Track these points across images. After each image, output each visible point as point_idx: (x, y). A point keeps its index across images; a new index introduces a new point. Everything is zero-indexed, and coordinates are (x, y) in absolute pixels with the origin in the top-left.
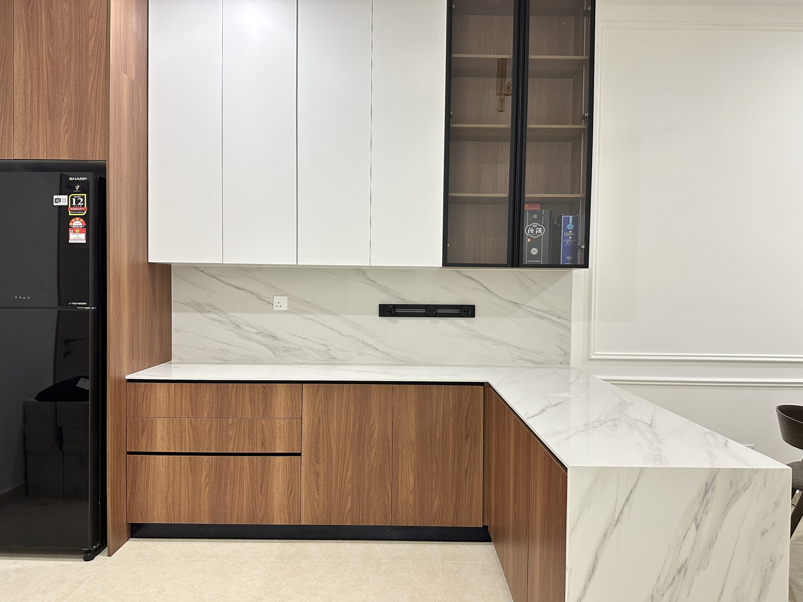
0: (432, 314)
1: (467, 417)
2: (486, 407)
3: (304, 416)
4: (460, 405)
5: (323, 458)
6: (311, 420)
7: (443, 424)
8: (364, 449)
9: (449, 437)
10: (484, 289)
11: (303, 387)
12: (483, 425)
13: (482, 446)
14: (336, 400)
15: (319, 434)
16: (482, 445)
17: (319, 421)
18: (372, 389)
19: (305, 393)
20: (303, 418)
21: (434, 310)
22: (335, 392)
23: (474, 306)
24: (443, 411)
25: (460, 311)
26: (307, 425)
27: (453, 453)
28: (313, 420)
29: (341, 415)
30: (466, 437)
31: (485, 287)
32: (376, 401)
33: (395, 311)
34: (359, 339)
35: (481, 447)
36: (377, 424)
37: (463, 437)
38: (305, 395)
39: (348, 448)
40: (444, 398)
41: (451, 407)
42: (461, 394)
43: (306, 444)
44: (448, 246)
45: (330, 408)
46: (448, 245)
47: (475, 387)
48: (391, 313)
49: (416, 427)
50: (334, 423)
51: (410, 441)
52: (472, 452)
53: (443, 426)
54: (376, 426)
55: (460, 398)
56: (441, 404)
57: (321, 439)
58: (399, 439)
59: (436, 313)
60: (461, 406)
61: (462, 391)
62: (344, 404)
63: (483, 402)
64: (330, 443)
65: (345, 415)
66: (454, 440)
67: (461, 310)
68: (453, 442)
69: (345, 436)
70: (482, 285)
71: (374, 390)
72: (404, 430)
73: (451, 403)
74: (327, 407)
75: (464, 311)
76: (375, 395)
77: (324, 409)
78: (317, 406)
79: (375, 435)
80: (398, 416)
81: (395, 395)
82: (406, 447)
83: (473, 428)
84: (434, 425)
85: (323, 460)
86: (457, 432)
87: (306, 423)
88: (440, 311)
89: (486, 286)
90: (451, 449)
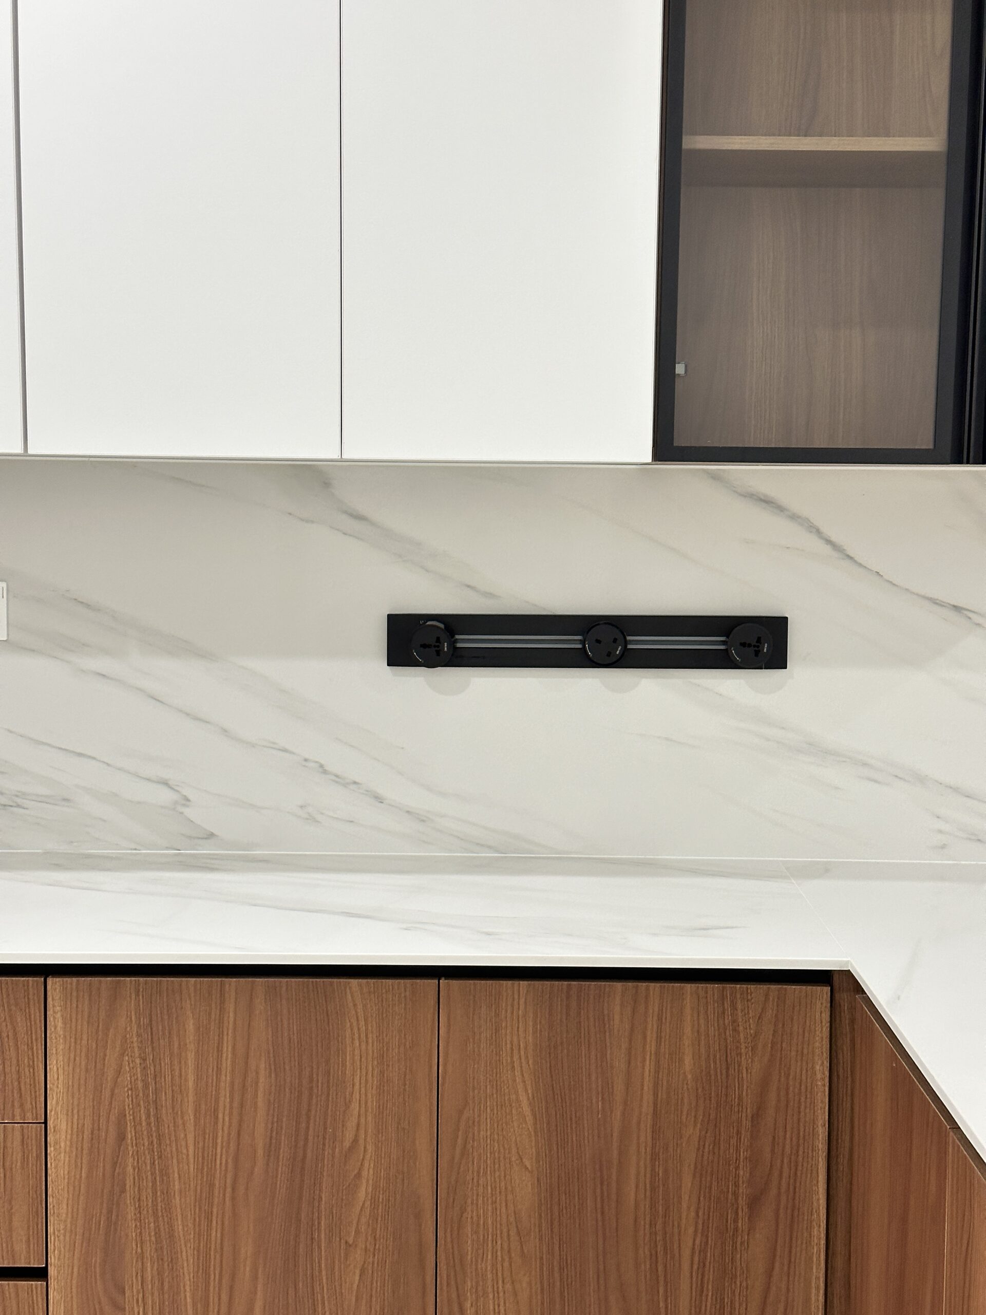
0: (609, 654)
1: (757, 1116)
2: (841, 1076)
3: (56, 1113)
4: (728, 1069)
5: (138, 1292)
6: (87, 1134)
7: (654, 1146)
8: (316, 1254)
9: (680, 1202)
10: (827, 550)
11: (49, 993)
12: (825, 1154)
13: (823, 1242)
14: (192, 1047)
15: (123, 1191)
16: (823, 1236)
17: (121, 1137)
18: (349, 997)
19: (59, 1015)
20: (50, 1123)
21: (615, 641)
22: (189, 1013)
23: (784, 620)
24: (655, 1095)
25: (724, 643)
26: (71, 1151)
27: (695, 1267)
28: (96, 1132)
29: (216, 1110)
30: (755, 1202)
31: (829, 542)
32: (364, 1047)
33: (456, 641)
34: (307, 756)
35: (818, 1244)
36: (370, 1148)
37: (742, 1202)
38: (60, 1024)
39: (247, 1249)
40: (659, 1039)
41: (689, 1076)
42: (734, 1021)
43: (65, 1229)
44: (677, 371)
45: (168, 1079)
46: (680, 369)
47: (794, 990)
48: (438, 653)
49: (538, 1161)
50: (183, 1143)
51: (512, 1219)
52: (777, 1265)
53: (654, 1157)
54: (368, 1157)
55: (730, 1039)
56: (644, 1060)
57: (131, 1212)
58: (463, 1211)
59: (625, 649)
60: (731, 1071)
61: (734, 1008)
62: (227, 1064)
63: (826, 1055)
64: (171, 1226)
65: (231, 1108)
66: (701, 1214)
67: (728, 637)
68: (697, 1223)
69: (233, 1199)
70: (818, 532)
71: (355, 1005)
72: (485, 1173)
73: (688, 1060)
74: (155, 1076)
75: (743, 645)
76: (362, 1023)
77: (140, 1084)
78: (110, 1074)
79: (362, 1194)
80: (460, 1112)
81: (449, 1026)
82: (495, 1241)
83: (785, 1165)
84: (615, 1153)
85: (141, 1295)
86: (715, 1184)
87: (62, 1145)
88: (640, 642)
89: (833, 539)
90: (686, 1253)
